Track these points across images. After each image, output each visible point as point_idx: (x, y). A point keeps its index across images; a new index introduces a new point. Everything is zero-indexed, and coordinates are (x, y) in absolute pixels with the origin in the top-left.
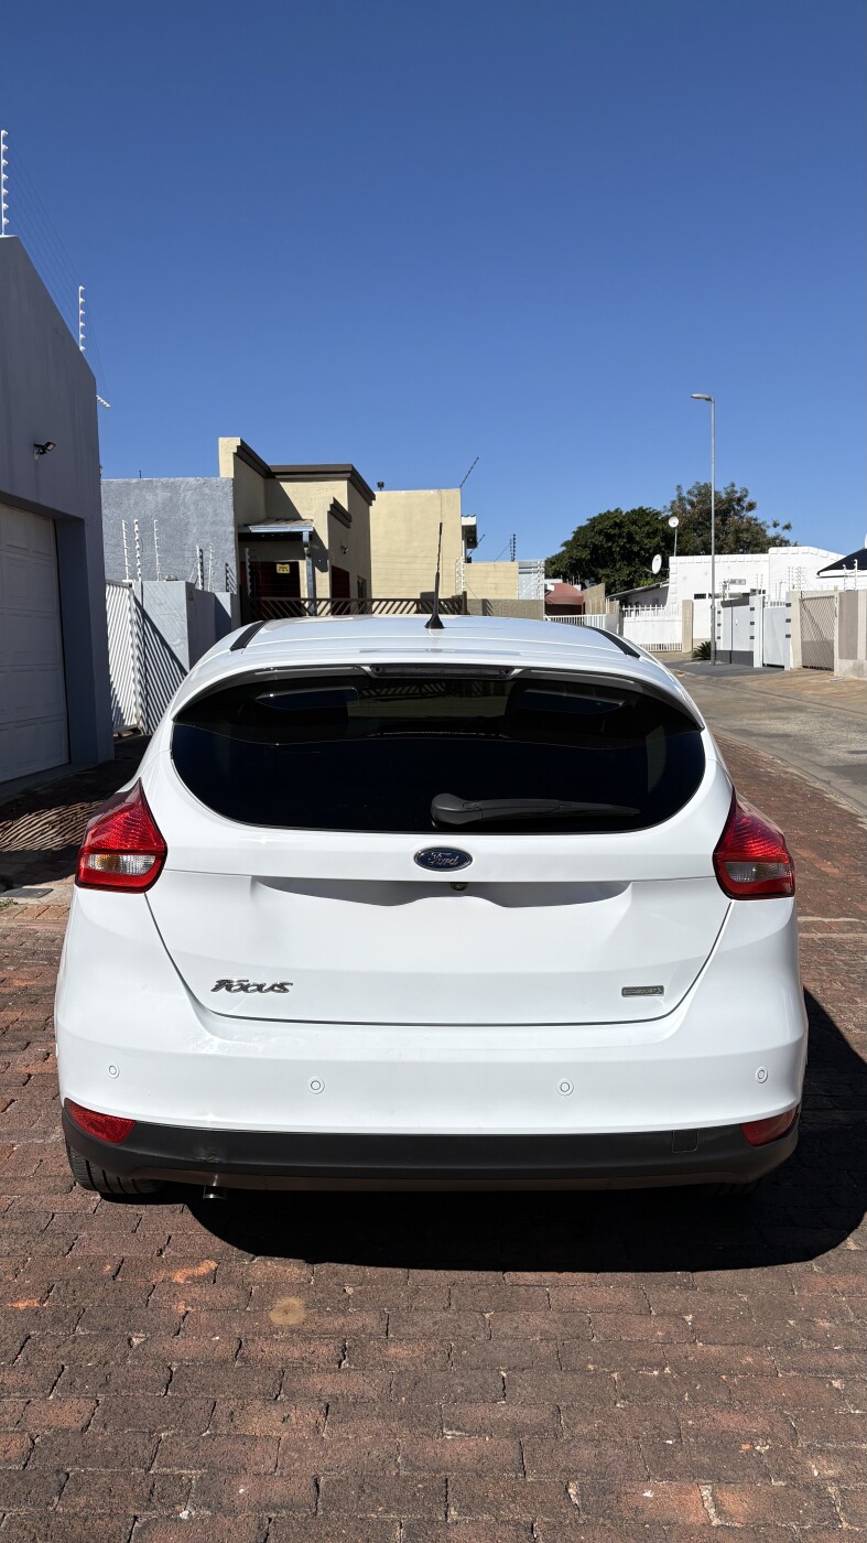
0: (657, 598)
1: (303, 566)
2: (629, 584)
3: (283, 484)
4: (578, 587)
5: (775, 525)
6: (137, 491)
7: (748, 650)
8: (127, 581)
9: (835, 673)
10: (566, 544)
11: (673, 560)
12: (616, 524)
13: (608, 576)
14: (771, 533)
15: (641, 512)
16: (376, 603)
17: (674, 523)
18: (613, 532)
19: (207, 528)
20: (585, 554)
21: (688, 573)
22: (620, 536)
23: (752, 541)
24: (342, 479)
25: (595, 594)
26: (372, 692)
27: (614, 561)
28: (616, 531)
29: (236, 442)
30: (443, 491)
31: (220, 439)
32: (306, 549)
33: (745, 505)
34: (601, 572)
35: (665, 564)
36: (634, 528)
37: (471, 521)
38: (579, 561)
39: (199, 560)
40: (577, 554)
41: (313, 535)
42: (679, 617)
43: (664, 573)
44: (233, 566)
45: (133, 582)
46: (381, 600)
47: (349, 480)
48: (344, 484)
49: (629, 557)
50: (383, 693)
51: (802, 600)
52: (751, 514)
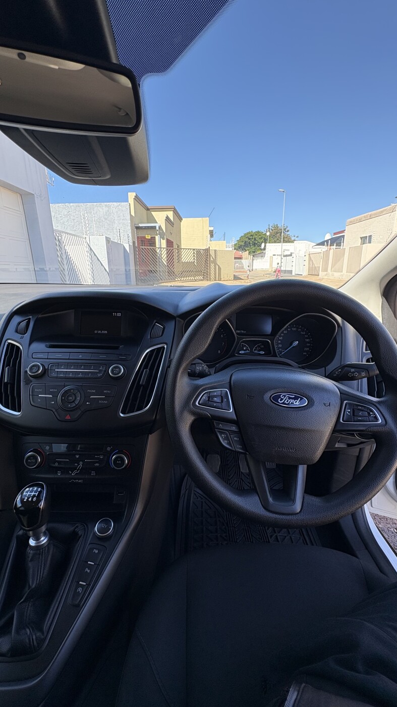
0: (262, 255)
1: (157, 238)
2: (254, 252)
3: (152, 213)
4: (241, 252)
5: (294, 236)
6: (96, 208)
7: (291, 269)
8: (85, 236)
9: (319, 276)
10: (237, 241)
11: (267, 244)
12: (251, 235)
13: (248, 250)
14: (293, 239)
15: (258, 232)
16: (182, 250)
17: (268, 234)
18: (250, 237)
19: (121, 221)
20: (243, 244)
21: (272, 249)
22: (252, 238)
23: (288, 240)
24: (171, 211)
25: (245, 254)
26: (179, 279)
27: (250, 246)
28: (251, 237)
29: (134, 194)
30: (204, 218)
31: (129, 193)
32: (158, 232)
33: (286, 230)
34: (247, 249)
35: (265, 246)
36: (256, 236)
37: (212, 229)
38: (241, 245)
39: (119, 233)
40: (240, 243)
41: (160, 227)
42: (269, 261)
43: (264, 249)
44: (130, 235)
45: (86, 236)
46: (184, 249)
47: (173, 211)
48: (172, 212)
49: (254, 244)
50: (182, 279)
51: (309, 254)
52: (288, 233)
